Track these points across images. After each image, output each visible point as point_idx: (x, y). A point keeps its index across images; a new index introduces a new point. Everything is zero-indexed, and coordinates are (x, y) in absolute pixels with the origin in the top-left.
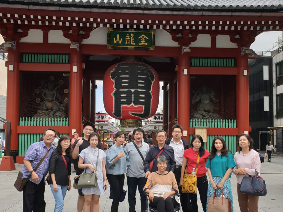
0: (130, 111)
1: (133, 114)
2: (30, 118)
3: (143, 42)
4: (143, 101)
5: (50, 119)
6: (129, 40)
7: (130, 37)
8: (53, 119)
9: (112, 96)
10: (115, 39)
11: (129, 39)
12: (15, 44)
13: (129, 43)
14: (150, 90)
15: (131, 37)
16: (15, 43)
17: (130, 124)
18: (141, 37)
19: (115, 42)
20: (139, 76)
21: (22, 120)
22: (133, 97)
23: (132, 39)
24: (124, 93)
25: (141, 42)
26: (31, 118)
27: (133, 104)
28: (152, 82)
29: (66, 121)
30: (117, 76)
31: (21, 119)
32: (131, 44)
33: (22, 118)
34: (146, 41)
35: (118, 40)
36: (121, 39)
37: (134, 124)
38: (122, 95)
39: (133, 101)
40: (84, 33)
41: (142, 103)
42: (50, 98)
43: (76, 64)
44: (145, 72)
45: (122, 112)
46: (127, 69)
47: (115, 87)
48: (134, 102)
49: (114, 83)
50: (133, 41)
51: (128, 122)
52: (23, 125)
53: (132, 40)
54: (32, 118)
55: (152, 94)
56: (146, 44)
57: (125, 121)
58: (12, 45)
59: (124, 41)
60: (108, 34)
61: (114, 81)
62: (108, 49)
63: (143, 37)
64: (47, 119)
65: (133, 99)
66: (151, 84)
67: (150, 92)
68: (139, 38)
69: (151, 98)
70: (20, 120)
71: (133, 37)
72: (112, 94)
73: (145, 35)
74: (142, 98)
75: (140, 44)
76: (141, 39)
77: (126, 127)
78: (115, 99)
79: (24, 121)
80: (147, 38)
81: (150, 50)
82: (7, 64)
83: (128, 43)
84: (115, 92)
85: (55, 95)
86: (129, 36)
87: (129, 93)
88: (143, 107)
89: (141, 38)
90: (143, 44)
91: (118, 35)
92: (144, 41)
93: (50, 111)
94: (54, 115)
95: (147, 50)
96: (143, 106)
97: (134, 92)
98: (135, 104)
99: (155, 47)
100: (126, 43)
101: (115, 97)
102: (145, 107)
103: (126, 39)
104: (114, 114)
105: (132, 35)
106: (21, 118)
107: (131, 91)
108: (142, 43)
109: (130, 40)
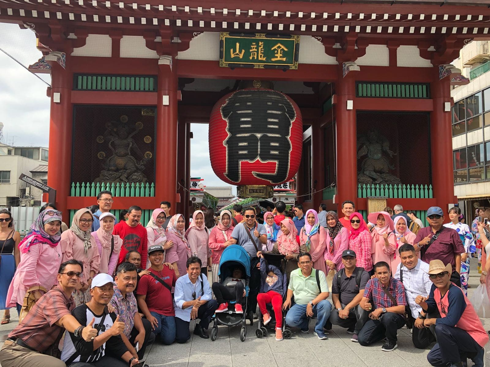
0: (254, 170)
1: (258, 175)
2: (88, 183)
3: (279, 56)
4: (277, 153)
5: (123, 185)
6: (256, 53)
7: (257, 48)
8: (128, 185)
9: (224, 145)
10: (232, 50)
11: (256, 50)
12: (63, 57)
13: (256, 58)
14: (288, 135)
15: (260, 48)
16: (65, 56)
17: (254, 192)
18: (276, 47)
19: (233, 56)
20: (269, 112)
21: (75, 187)
22: (259, 147)
23: (261, 50)
24: (243, 139)
25: (276, 55)
26: (91, 184)
27: (258, 158)
28: (292, 122)
29: (150, 187)
30: (232, 112)
31: (73, 185)
32: (260, 59)
33: (76, 184)
34: (284, 54)
35: (237, 52)
36: (243, 51)
37: (260, 192)
38: (240, 144)
39: (259, 153)
40: (179, 41)
41: (274, 157)
42: (122, 151)
43: (167, 92)
44: (280, 105)
45: (240, 172)
46: (248, 100)
47: (229, 130)
48: (260, 155)
49: (227, 124)
50: (263, 55)
51: (250, 190)
52: (78, 195)
53: (261, 53)
54: (93, 183)
55: (290, 142)
56: (284, 59)
57: (247, 188)
58: (59, 59)
59: (247, 54)
60: (221, 42)
61: (227, 120)
62: (221, 67)
63: (279, 47)
64: (118, 185)
65: (259, 150)
66: (290, 125)
67: (288, 137)
68: (273, 49)
69: (289, 148)
70: (71, 187)
71: (262, 47)
72: (224, 142)
73: (282, 44)
74: (275, 148)
75: (273, 60)
76: (276, 52)
77: (247, 198)
78: (229, 150)
79: (78, 189)
80: (286, 50)
81: (290, 69)
82: (50, 92)
83: (253, 58)
84: (230, 138)
85: (130, 146)
86: (255, 46)
87: (252, 140)
88: (275, 164)
89: (275, 49)
90: (279, 59)
91: (238, 45)
92: (281, 55)
93: (121, 171)
94: (129, 179)
95: (285, 69)
96: (277, 162)
97: (261, 137)
98: (263, 159)
99: (299, 64)
100: (251, 58)
101: (229, 147)
102: (279, 165)
103: (251, 51)
104: (227, 175)
105: (260, 43)
106: (73, 183)
107: (256, 137)
108: (277, 57)
109: (258, 52)
